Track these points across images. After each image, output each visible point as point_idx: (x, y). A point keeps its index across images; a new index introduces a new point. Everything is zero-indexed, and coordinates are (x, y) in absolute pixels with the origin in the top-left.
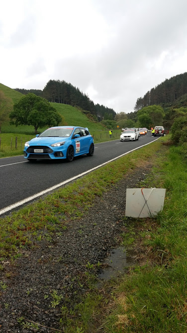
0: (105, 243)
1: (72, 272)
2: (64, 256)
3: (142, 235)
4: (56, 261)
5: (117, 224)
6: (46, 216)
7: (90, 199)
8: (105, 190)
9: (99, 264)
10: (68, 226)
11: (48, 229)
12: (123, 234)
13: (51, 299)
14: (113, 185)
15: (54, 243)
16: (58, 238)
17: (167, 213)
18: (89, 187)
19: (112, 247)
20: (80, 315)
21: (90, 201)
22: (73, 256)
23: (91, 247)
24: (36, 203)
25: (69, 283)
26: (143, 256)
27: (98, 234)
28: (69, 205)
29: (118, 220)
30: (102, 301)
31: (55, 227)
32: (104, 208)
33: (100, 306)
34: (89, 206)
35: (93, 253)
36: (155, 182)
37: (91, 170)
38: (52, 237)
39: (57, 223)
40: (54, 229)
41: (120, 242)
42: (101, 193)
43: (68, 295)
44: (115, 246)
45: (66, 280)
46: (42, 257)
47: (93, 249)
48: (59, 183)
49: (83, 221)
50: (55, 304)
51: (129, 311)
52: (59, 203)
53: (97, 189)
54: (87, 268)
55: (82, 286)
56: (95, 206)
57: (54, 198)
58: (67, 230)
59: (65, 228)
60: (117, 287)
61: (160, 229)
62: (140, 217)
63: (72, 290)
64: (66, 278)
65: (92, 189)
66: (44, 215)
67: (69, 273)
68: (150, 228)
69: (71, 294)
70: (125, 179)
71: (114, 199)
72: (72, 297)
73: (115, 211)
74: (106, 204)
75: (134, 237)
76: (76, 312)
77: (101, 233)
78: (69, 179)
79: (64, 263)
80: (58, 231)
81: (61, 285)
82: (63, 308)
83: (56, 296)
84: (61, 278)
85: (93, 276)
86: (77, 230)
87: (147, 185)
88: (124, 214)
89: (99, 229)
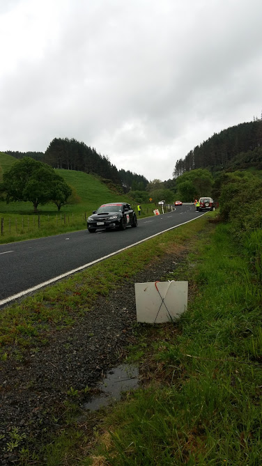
0: (102, 361)
1: (45, 402)
2: (37, 380)
3: (155, 346)
4: (24, 387)
5: (123, 333)
6: (20, 326)
7: (89, 299)
8: (114, 286)
9: (87, 389)
10: (50, 338)
11: (19, 344)
12: (130, 346)
13: (8, 440)
14: (127, 279)
15: (26, 363)
16: (33, 356)
17: (193, 315)
18: (90, 284)
19: (110, 365)
20: (45, 459)
21: (88, 303)
22: (51, 380)
23: (80, 367)
24: (8, 310)
25: (38, 418)
26: (150, 375)
27: (93, 348)
28: (57, 310)
29: (126, 327)
30: (81, 439)
31: (31, 341)
32: (109, 312)
33: (76, 446)
34: (87, 309)
36: (188, 273)
37: (98, 260)
38: (24, 355)
40: (29, 343)
41: (124, 357)
42: (107, 291)
43: (34, 434)
44: (115, 363)
45: (34, 413)
46: (5, 382)
47: (83, 370)
48: (47, 280)
49: (74, 330)
50: (12, 446)
51: (112, 450)
52: (42, 307)
53: (102, 286)
54: (68, 396)
55: (56, 420)
56: (94, 310)
57: (35, 301)
58: (48, 345)
59: (45, 341)
60: (105, 419)
61: (180, 337)
62: (158, 321)
63: (41, 426)
64: (36, 410)
65: (96, 286)
66: (16, 325)
67: (41, 403)
68: (168, 337)
69: (38, 431)
70: (146, 271)
71: (125, 299)
72: (39, 436)
73: (124, 315)
74: (113, 305)
75: (144, 351)
76: (41, 455)
77: (98, 346)
78: (64, 273)
79: (35, 390)
80: (34, 346)
81: (26, 420)
82: (23, 451)
83: (15, 435)
84: (27, 411)
85: (75, 406)
86: (63, 343)
87: (176, 278)
88: (136, 319)
89: (97, 340)
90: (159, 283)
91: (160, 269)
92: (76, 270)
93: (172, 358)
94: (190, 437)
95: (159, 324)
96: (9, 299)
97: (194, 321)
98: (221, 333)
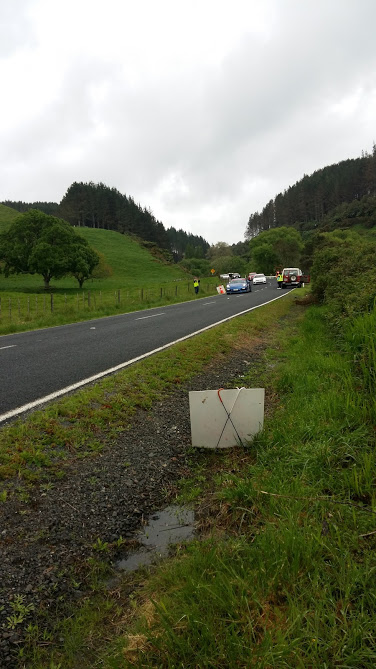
0: (141, 501)
1: (62, 559)
2: (50, 529)
3: (218, 480)
4: (32, 539)
5: (173, 462)
6: (24, 452)
7: (124, 415)
8: (159, 396)
9: (121, 541)
10: (68, 470)
11: (24, 478)
12: (182, 481)
13: (9, 613)
14: (179, 386)
15: (34, 505)
16: (44, 494)
17: (271, 435)
18: (125, 393)
19: (154, 507)
20: (61, 639)
21: (123, 419)
22: (70, 529)
23: (111, 510)
24: (8, 429)
25: (51, 582)
26: (210, 520)
27: (129, 483)
28: (78, 430)
29: (176, 453)
30: (111, 612)
31: (41, 473)
32: (153, 432)
33: (105, 622)
34: (121, 429)
35: (113, 520)
36: (264, 377)
37: (138, 359)
38: (31, 493)
39: (46, 466)
40: (38, 477)
41: (173, 495)
42: (150, 404)
43: (45, 605)
44: (160, 505)
45: (45, 575)
46: (4, 532)
47: (115, 513)
48: (64, 387)
49: (102, 459)
50: (14, 621)
51: (156, 626)
52: (56, 426)
53: (142, 395)
54: (94, 551)
55: (77, 585)
56: (132, 430)
57: (47, 417)
58: (65, 479)
59: (60, 474)
60: (146, 583)
61: (252, 468)
62: (221, 446)
63: (55, 594)
64: (48, 571)
65: (133, 395)
66: (20, 451)
67: (55, 561)
68: (235, 467)
69: (51, 601)
70: (205, 375)
71: (176, 414)
72: (53, 608)
73: (173, 437)
74: (158, 423)
75: (202, 486)
76: (56, 634)
77: (136, 481)
78: (88, 377)
79: (48, 542)
80: (45, 481)
81: (34, 585)
82: (30, 628)
83: (19, 606)
84: (36, 572)
85: (103, 565)
86: (87, 477)
87: (248, 384)
88: (190, 443)
89: (135, 473)
90: (223, 392)
91: (225, 372)
92: (106, 373)
93: (241, 497)
94: (266, 607)
95: (223, 449)
96: (10, 414)
97: (273, 444)
98: (311, 461)
